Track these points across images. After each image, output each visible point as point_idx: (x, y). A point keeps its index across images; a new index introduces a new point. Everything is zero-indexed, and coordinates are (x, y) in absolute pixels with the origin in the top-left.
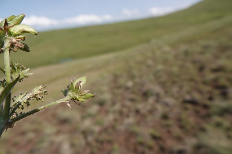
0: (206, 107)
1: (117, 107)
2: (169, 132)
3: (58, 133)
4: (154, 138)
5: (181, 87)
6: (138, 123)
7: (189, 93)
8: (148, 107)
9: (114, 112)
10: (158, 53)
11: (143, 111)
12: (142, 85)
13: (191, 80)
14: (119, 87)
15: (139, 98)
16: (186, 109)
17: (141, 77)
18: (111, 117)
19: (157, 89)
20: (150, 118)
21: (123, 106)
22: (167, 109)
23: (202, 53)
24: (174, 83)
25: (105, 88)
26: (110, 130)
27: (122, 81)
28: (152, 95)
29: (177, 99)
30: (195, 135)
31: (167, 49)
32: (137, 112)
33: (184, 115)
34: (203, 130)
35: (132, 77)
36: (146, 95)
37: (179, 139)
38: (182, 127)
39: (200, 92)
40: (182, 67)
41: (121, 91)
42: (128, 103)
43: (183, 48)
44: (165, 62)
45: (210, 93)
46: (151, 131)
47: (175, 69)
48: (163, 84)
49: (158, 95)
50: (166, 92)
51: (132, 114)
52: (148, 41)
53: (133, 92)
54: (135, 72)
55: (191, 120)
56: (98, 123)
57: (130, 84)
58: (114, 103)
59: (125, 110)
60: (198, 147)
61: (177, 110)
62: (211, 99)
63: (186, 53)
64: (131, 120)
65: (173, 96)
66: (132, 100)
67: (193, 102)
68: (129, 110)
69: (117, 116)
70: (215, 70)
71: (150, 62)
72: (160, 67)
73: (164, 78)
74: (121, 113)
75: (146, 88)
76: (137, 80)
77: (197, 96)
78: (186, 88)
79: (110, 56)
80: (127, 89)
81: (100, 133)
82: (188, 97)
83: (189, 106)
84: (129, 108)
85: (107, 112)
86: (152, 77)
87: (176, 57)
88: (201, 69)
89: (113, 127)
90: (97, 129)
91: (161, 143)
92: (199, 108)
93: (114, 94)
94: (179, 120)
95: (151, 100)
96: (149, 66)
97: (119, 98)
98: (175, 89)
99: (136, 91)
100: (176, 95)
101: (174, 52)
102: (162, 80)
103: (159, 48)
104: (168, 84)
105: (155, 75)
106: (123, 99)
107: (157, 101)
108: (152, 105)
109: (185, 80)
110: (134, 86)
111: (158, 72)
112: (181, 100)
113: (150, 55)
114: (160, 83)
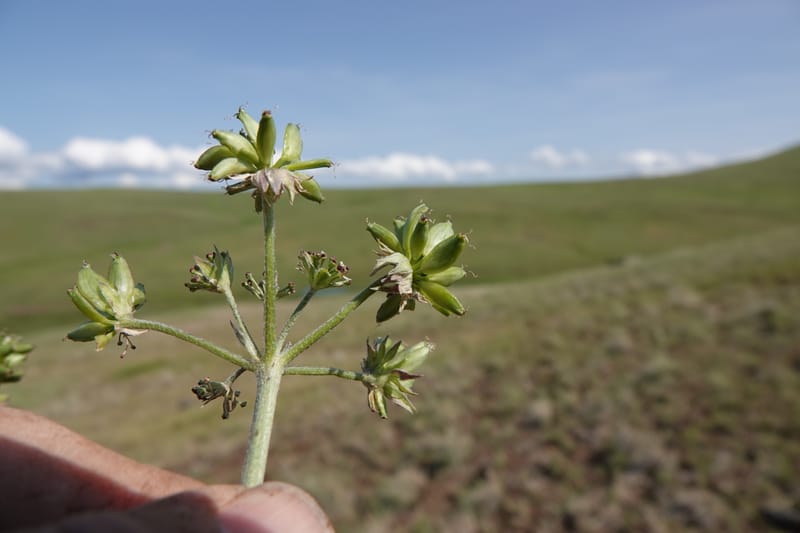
1: (492, 489)
5: (751, 457)
8: (613, 512)
10: (651, 307)
12: (591, 425)
14: (499, 416)
15: (576, 471)
17: (584, 387)
19: (651, 447)
21: (515, 491)
24: (720, 431)
25: (449, 410)
27: (513, 393)
28: (628, 467)
29: (733, 502)
31: (691, 298)
32: (569, 524)
35: (551, 384)
36: (603, 463)
41: (510, 429)
42: (536, 485)
43: (754, 302)
44: (681, 344)
47: (720, 379)
48: (671, 431)
49: (651, 471)
50: (685, 466)
52: (614, 261)
53: (553, 443)
54: (563, 365)
57: (542, 409)
58: (481, 475)
59: (522, 508)
63: (767, 323)
65: (712, 487)
66: (547, 472)
68: (537, 516)
71: (622, 339)
72: (660, 362)
73: (676, 408)
75: (602, 435)
76: (570, 398)
78: (771, 464)
80: (532, 425)
84: (536, 502)
85: (454, 503)
86: (627, 395)
87: (724, 329)
93: (478, 436)
95: (625, 487)
96: (614, 352)
97: (501, 457)
98: (724, 461)
99: (569, 443)
100: (729, 486)
101: (713, 313)
102: (669, 412)
103: (659, 289)
104: (694, 434)
105: (638, 388)
106: (513, 466)
107: (649, 495)
108: (628, 508)
109: (766, 428)
110: (556, 420)
111: (653, 378)
112: (749, 509)
113: (621, 310)
114: (660, 425)
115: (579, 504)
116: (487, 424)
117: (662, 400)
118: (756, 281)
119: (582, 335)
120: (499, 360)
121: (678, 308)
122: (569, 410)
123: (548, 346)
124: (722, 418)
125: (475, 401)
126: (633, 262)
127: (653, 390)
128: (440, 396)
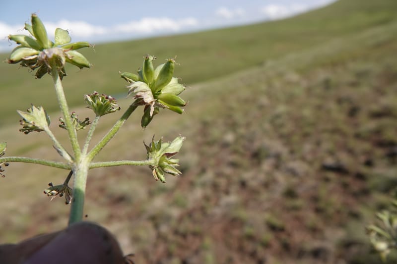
0: (360, 177)
1: (209, 176)
2: (298, 219)
3: (111, 218)
4: (273, 228)
5: (318, 144)
6: (245, 204)
7: (331, 153)
8: (262, 177)
9: (203, 185)
10: (277, 84)
11: (253, 184)
12: (251, 140)
13: (335, 131)
14: (210, 144)
15: (245, 162)
16: (327, 180)
17: (248, 125)
18: (198, 193)
19: (277, 146)
20: (264, 196)
21: (219, 175)
22: (294, 181)
23: (354, 85)
24: (306, 135)
26: (198, 215)
27: (216, 133)
28: (268, 156)
29: (310, 163)
30: (342, 225)
31: (294, 77)
32: (243, 184)
33: (323, 191)
34: (355, 216)
35: (233, 126)
36: (257, 156)
37: (314, 231)
38: (318, 211)
39: (351, 152)
40: (319, 108)
41: (215, 149)
42: (228, 171)
43: (322, 75)
44: (290, 99)
45: (367, 153)
46: (267, 216)
47: (307, 112)
48: (286, 138)
49: (278, 157)
50: (292, 152)
51: (234, 188)
52: (260, 64)
53: (235, 152)
54: (239, 117)
55: (335, 199)
56: (175, 203)
57: (230, 137)
58: (203, 171)
59: (222, 182)
60: (347, 244)
61: (311, 182)
62: (369, 164)
63: (327, 84)
64: (233, 198)
65: (303, 159)
66: (234, 165)
67: (339, 170)
68: (230, 182)
69: (209, 191)
70: (377, 115)
71: (264, 100)
72: (282, 109)
73: (288, 128)
74: (215, 186)
75: (257, 145)
76: (242, 131)
77: (345, 159)
78: (327, 145)
80: (225, 145)
81: (180, 220)
82: (330, 161)
83: (332, 175)
84: (228, 178)
85: (192, 184)
86: (267, 126)
87: (309, 91)
88: (353, 112)
89: (203, 210)
90: (175, 212)
91: (283, 236)
92: (348, 179)
93: (202, 154)
94: (315, 199)
95: (267, 165)
96: (261, 107)
97: (212, 162)
98: (307, 147)
99: (241, 150)
100: (309, 157)
101: (305, 83)
102: (285, 130)
103: (280, 75)
104: (296, 138)
105: (272, 122)
106: (218, 163)
107: (277, 167)
108: (268, 174)
109: (325, 131)
110: (236, 141)
111: (278, 116)
112: (317, 165)
113: (263, 87)
114: (281, 136)
115: (247, 175)
116: (206, 149)
117: (282, 126)
118: (323, 65)
119: (246, 101)
120: (209, 118)
121: (289, 83)
122: (242, 137)
123: (231, 109)
124: (308, 129)
125: (199, 139)
126: (270, 63)
127: (279, 121)
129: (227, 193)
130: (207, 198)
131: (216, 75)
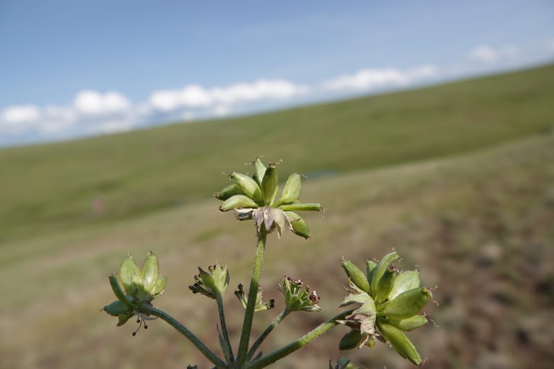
1: (457, 311)
9: (448, 325)
11: (541, 339)
12: (534, 260)
14: (459, 257)
15: (525, 297)
17: (527, 233)
18: (439, 338)
21: (476, 313)
25: (419, 254)
27: (467, 240)
32: (522, 338)
35: (499, 232)
41: (466, 267)
42: (492, 308)
51: (504, 342)
52: (545, 130)
53: (504, 277)
54: (509, 218)
57: (492, 250)
58: (446, 301)
59: (482, 327)
64: (503, 360)
66: (502, 299)
68: (496, 330)
69: (458, 339)
74: (468, 331)
75: (545, 269)
76: (515, 242)
79: (430, 167)
80: (485, 263)
84: (493, 321)
93: (444, 273)
97: (462, 288)
99: (516, 275)
106: (474, 292)
110: (505, 258)
115: (529, 323)
116: (450, 264)
119: (522, 192)
120: (454, 215)
122: (516, 252)
125: (438, 247)
128: (412, 244)
129: (492, 348)
130: (453, 349)
131: (464, 147)
